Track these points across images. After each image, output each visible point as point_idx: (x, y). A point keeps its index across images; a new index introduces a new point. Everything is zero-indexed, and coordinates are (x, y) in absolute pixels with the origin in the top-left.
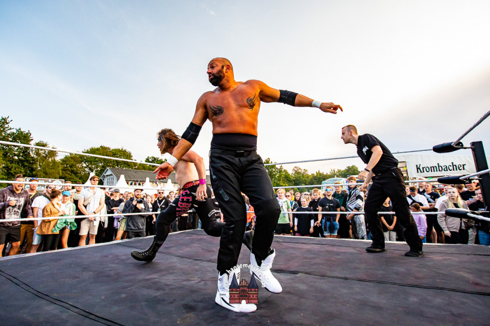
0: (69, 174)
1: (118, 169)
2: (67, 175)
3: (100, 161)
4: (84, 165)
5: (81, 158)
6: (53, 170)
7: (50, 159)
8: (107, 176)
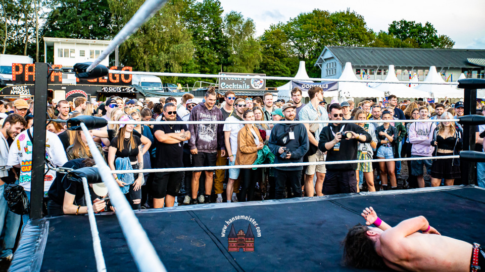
0: (272, 59)
1: (342, 47)
2: (270, 60)
3: (315, 35)
4: (292, 44)
5: (287, 33)
6: (251, 55)
7: (246, 38)
8: (325, 59)
